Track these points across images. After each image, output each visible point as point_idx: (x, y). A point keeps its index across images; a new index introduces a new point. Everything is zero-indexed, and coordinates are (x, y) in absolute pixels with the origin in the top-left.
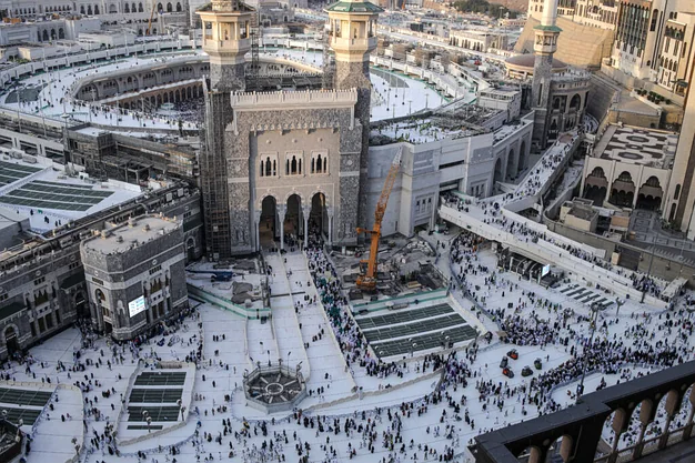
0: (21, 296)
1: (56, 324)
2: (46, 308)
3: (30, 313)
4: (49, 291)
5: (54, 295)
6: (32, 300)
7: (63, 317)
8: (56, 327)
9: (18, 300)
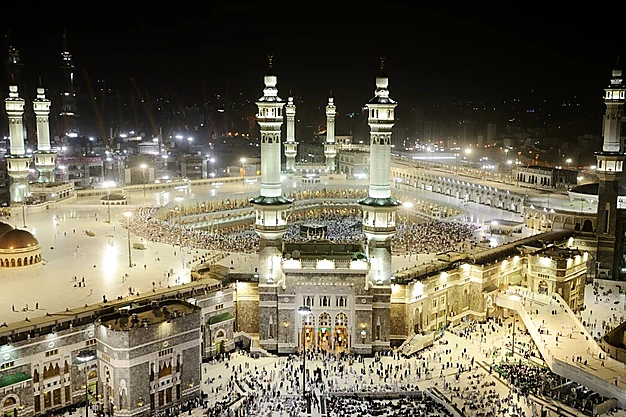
0: (29, 366)
1: (63, 401)
2: (55, 383)
3: (36, 385)
4: (62, 366)
5: (66, 371)
6: (41, 372)
7: (74, 395)
8: (64, 405)
9: (25, 369)
